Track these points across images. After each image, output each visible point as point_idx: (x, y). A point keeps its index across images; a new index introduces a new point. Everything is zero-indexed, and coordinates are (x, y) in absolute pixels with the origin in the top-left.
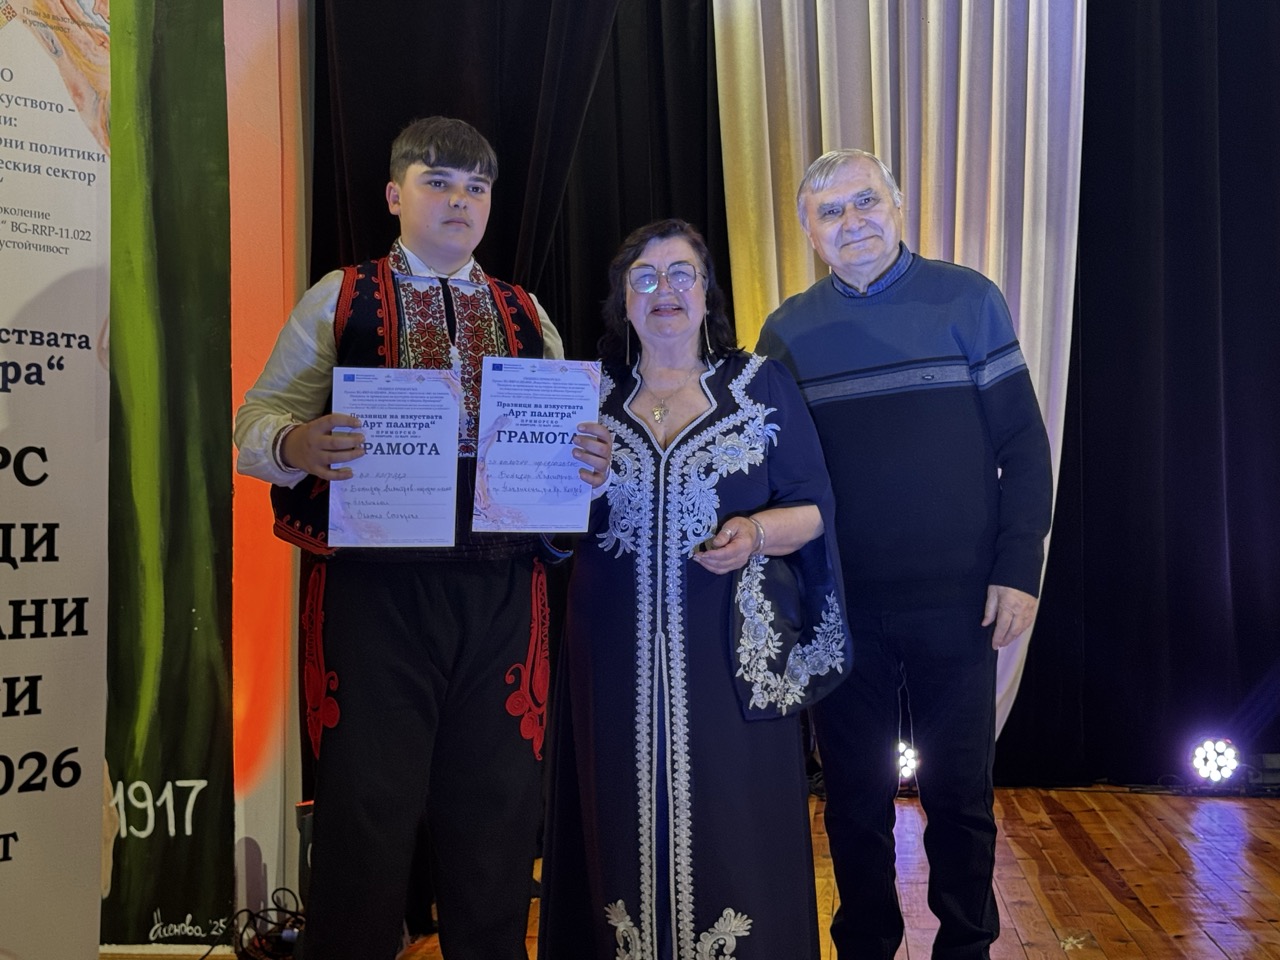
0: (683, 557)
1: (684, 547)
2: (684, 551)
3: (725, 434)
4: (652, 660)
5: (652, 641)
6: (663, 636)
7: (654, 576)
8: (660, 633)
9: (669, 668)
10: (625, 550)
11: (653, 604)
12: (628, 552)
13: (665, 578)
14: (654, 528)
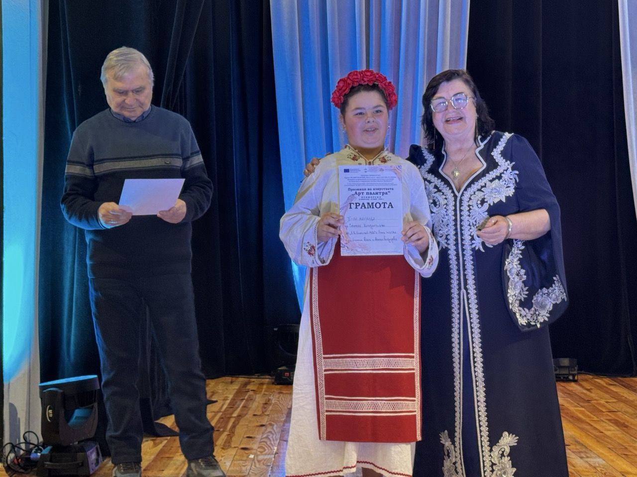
0: (473, 250)
1: (473, 244)
2: (473, 246)
3: (491, 181)
4: (459, 304)
5: (459, 294)
6: (465, 291)
7: (458, 260)
8: (463, 290)
9: (469, 308)
10: (442, 247)
11: (459, 275)
12: (444, 248)
13: (464, 261)
14: (456, 234)
